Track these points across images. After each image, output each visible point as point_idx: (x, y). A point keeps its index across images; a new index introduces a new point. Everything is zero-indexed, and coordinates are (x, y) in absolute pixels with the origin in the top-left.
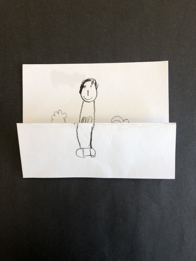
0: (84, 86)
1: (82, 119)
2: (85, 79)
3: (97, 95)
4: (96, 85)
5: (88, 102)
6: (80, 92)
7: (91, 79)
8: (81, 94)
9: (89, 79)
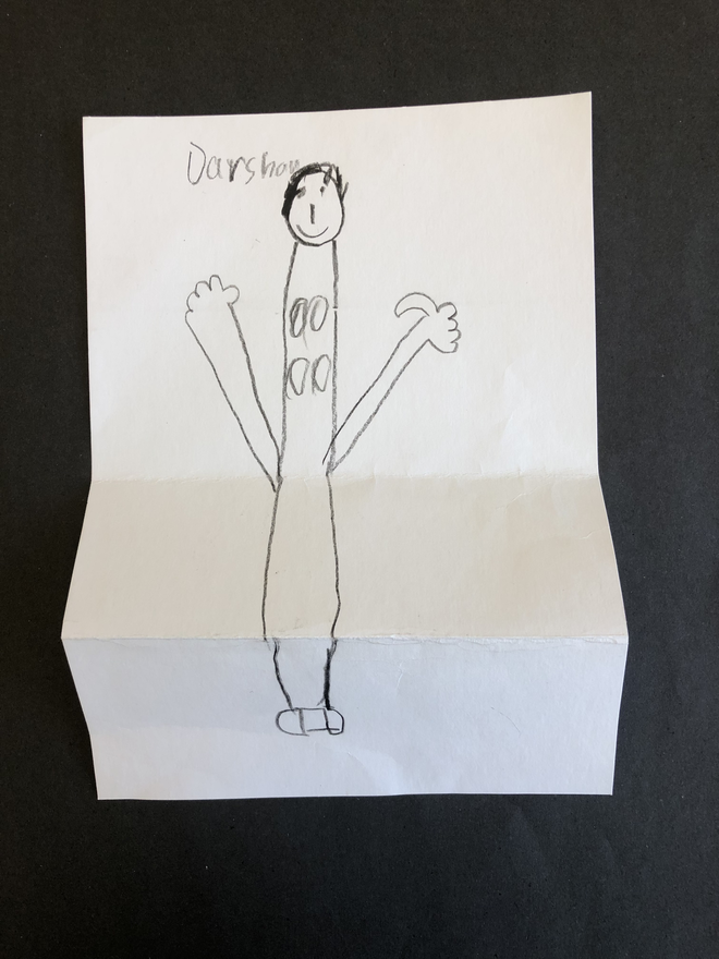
0: (299, 191)
1: (292, 304)
2: (301, 167)
3: (343, 221)
4: (339, 184)
5: (314, 245)
6: (286, 211)
7: (323, 165)
8: (287, 219)
9: (316, 165)
